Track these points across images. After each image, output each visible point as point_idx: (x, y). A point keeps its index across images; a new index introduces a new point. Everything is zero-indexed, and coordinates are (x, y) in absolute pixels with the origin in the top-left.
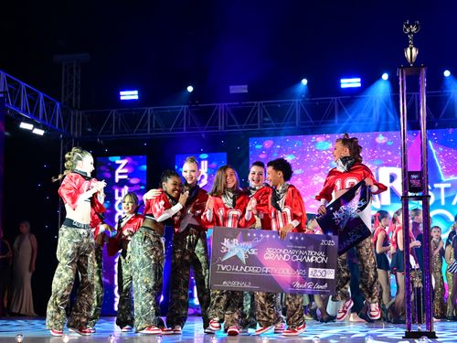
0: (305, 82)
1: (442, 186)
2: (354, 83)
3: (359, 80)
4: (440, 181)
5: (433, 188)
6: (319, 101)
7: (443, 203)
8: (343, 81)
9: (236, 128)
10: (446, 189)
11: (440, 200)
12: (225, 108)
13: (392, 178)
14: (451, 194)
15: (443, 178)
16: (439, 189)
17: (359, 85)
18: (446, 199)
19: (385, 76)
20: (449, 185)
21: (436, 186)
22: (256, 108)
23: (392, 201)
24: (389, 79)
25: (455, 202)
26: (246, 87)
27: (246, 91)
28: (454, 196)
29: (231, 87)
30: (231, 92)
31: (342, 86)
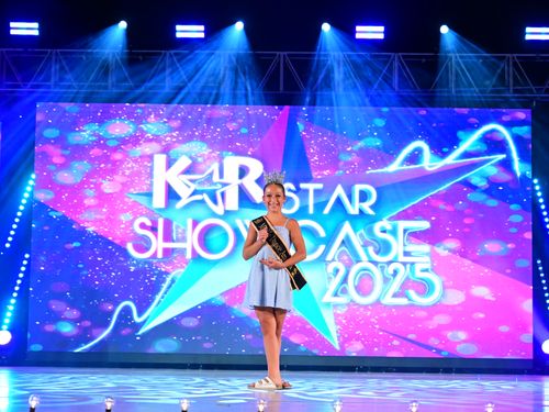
0: (123, 25)
1: (311, 187)
2: (189, 31)
3: (202, 28)
4: (308, 180)
5: (298, 189)
6: (143, 54)
7: (311, 210)
8: (178, 27)
9: (19, 86)
10: (317, 192)
11: (307, 207)
13: (243, 172)
14: (322, 199)
15: (314, 174)
16: (307, 191)
17: (202, 35)
18: (316, 205)
20: (320, 186)
21: (303, 186)
22: (50, 59)
23: (241, 205)
24: (245, 28)
25: (327, 210)
26: (36, 25)
27: (36, 33)
28: (327, 202)
29: (12, 25)
30: (13, 32)
31: (179, 35)
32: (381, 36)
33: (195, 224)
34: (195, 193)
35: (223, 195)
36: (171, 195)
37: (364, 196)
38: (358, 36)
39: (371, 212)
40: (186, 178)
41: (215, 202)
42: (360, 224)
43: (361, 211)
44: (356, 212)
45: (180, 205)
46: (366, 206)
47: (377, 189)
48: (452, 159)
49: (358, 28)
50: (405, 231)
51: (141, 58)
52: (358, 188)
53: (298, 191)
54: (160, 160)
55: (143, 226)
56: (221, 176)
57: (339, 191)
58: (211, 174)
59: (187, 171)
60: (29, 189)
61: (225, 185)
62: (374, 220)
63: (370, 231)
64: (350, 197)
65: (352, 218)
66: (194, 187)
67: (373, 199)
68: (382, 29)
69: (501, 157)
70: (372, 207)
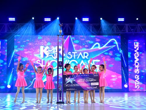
0: (33, 18)
1: (74, 53)
2: (47, 20)
3: (50, 19)
4: (74, 51)
7: (75, 58)
8: (45, 19)
9: (11, 32)
10: (76, 54)
12: (7, 25)
13: (60, 50)
16: (73, 54)
17: (50, 20)
18: (76, 57)
19: (58, 18)
20: (76, 53)
21: (73, 53)
22: (17, 26)
24: (59, 19)
25: (78, 58)
26: (14, 18)
27: (14, 20)
28: (78, 56)
29: (9, 18)
30: (9, 20)
31: (45, 20)
32: (88, 20)
33: (50, 61)
34: (50, 54)
35: (56, 55)
36: (44, 55)
37: (86, 55)
38: (83, 20)
39: (87, 58)
40: (48, 51)
41: (54, 56)
42: (85, 61)
43: (85, 58)
44: (84, 58)
45: (46, 57)
46: (86, 57)
47: (89, 53)
48: (104, 46)
49: (83, 19)
50: (95, 62)
51: (37, 25)
52: (84, 53)
53: (72, 54)
54: (42, 47)
55: (38, 62)
56: (55, 51)
57: (81, 54)
58: (53, 50)
59: (48, 50)
60: (13, 54)
61: (56, 53)
62: (88, 60)
63: (87, 62)
64: (83, 55)
65: (83, 59)
66: (49, 53)
67: (88, 55)
68: (88, 19)
69: (114, 46)
70: (87, 57)
